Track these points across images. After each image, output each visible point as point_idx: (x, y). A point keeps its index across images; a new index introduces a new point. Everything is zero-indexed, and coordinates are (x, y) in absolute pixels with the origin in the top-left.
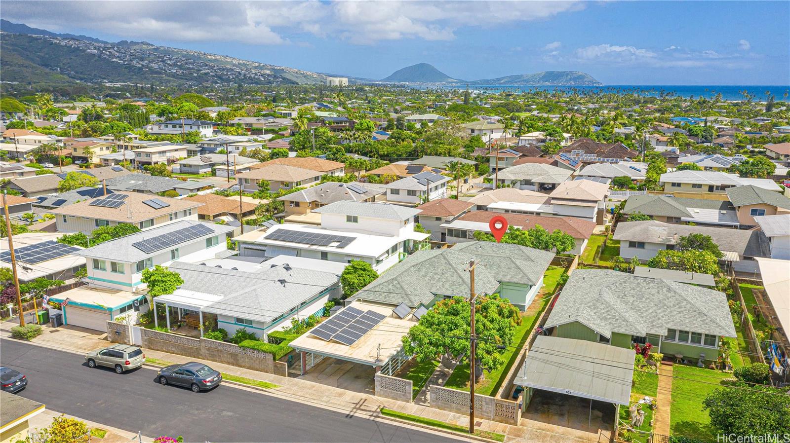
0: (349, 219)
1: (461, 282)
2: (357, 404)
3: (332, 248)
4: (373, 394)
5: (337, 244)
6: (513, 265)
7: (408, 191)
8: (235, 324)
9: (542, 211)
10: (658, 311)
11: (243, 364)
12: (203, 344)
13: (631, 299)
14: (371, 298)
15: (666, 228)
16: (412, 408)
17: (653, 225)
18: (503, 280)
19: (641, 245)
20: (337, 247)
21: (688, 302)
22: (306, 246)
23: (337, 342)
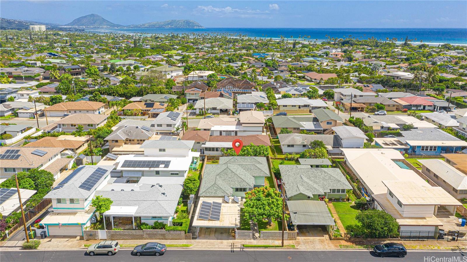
0: (160, 150)
1: (242, 181)
2: (232, 246)
3: (161, 168)
4: (235, 239)
5: (163, 166)
6: (257, 168)
7: (167, 125)
8: (152, 219)
9: (238, 130)
10: (324, 182)
11: (168, 238)
12: (145, 233)
13: (313, 179)
14: (208, 195)
15: (301, 137)
16: (254, 242)
17: (295, 136)
18: (255, 175)
19: (293, 146)
20: (164, 167)
21: (333, 177)
22: (147, 169)
23: (212, 220)
